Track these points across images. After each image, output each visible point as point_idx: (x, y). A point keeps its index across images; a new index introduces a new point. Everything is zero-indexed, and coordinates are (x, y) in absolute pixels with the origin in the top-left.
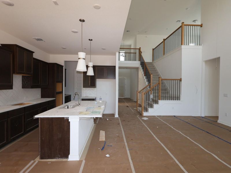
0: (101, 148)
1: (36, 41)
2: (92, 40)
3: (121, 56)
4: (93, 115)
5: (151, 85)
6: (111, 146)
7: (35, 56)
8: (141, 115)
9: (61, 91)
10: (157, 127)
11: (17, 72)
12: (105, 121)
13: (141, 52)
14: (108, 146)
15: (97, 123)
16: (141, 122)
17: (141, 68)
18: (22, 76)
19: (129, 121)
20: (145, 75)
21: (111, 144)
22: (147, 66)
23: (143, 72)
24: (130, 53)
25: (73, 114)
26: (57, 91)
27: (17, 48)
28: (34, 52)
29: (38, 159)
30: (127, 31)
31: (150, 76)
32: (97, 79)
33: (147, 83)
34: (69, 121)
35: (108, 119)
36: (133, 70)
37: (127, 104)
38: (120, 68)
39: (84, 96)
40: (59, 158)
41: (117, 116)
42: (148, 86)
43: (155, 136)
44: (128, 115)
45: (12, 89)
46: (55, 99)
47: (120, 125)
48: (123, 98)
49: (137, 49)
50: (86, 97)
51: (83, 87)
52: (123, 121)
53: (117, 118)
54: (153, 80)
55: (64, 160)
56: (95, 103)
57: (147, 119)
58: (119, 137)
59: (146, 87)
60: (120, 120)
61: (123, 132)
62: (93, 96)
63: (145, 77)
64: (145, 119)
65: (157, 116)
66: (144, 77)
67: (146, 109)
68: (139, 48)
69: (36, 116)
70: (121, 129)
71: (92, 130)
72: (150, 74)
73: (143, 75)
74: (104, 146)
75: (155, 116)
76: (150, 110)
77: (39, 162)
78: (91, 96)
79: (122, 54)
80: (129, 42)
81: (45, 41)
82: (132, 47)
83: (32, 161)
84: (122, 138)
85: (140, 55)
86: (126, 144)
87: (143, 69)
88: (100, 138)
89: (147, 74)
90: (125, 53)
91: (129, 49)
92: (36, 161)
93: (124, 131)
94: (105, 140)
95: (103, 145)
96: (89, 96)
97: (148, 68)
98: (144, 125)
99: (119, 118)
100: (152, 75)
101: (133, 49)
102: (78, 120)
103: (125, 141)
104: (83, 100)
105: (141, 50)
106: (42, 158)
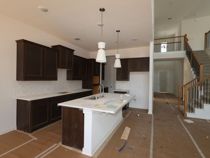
0: (120, 148)
1: (76, 40)
2: (119, 31)
3: (162, 47)
4: (106, 110)
5: (201, 78)
6: (132, 149)
7: (75, 53)
8: (183, 115)
9: (98, 83)
10: (207, 137)
11: (60, 67)
12: (135, 116)
13: (187, 39)
14: (128, 147)
15: (126, 117)
16: (181, 124)
17: (187, 58)
18: (67, 70)
19: (164, 121)
20: (192, 67)
21: (132, 147)
22: (195, 55)
23: (189, 63)
24: (174, 43)
25: (89, 106)
26: (94, 84)
27: (61, 47)
28: (74, 50)
29: (60, 144)
30: (169, 19)
31: (199, 67)
32: (130, 72)
33: (194, 76)
34: (83, 113)
35: (139, 115)
36: (176, 61)
37: (167, 100)
38: (155, 60)
39: (117, 89)
40: (76, 147)
41: (150, 112)
42: (195, 79)
43: (200, 151)
44: (165, 113)
45: (57, 80)
46: (92, 90)
47: (151, 124)
48: (164, 93)
49: (182, 36)
50: (119, 90)
51: (117, 80)
52: (156, 119)
53: (150, 115)
54: (203, 72)
55: (79, 151)
56: (121, 96)
57: (192, 123)
58: (145, 139)
59: (193, 81)
60: (153, 118)
61: (152, 135)
62: (125, 89)
63: (192, 69)
64: (188, 122)
65: (209, 120)
66: (190, 69)
67: (191, 108)
68: (184, 35)
69: (59, 104)
70: (151, 129)
71: (118, 124)
72: (199, 64)
73: (189, 66)
74: (124, 147)
75: (206, 120)
76: (197, 110)
77: (60, 146)
78: (124, 89)
79: (163, 45)
80: (172, 31)
81: (82, 40)
82: (176, 36)
83: (56, 144)
84: (149, 141)
85: (185, 44)
86: (151, 151)
87: (189, 59)
88: (123, 135)
89: (195, 65)
90: (167, 43)
91: (172, 38)
92: (58, 145)
93: (154, 132)
94: (127, 139)
95: (123, 145)
96: (122, 89)
97: (196, 57)
98: (185, 129)
99: (153, 115)
100: (201, 66)
101: (177, 37)
102: (91, 113)
103: (151, 147)
104: (115, 92)
105: (187, 37)
106: (63, 144)
